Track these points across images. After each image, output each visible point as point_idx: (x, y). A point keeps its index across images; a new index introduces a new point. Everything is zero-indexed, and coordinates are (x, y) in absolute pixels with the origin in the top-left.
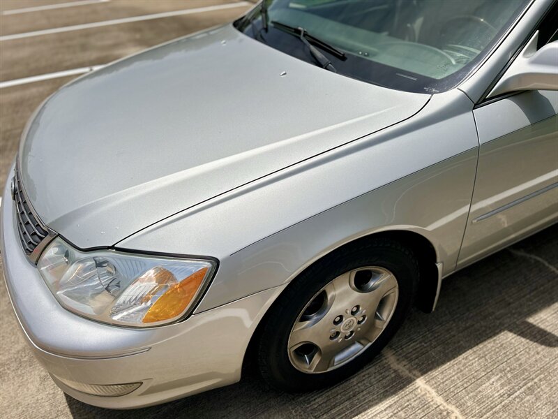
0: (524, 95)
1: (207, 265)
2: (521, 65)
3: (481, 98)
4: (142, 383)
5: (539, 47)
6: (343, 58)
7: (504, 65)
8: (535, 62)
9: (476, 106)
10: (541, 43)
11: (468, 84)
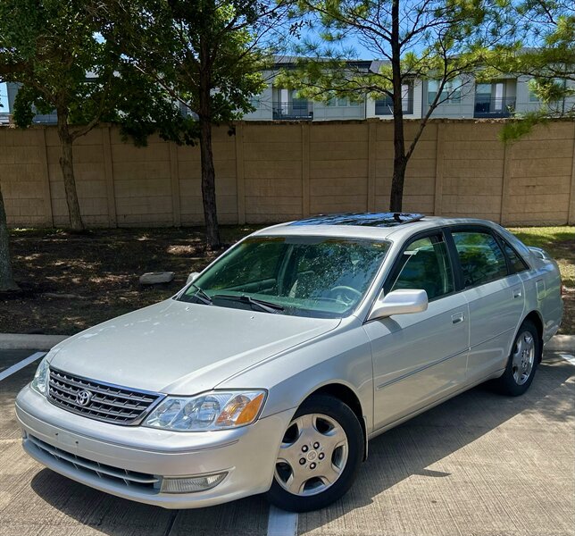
0: (384, 319)
1: (262, 392)
2: (379, 305)
3: (365, 320)
4: (227, 473)
5: (385, 295)
6: (282, 309)
7: (370, 306)
8: (385, 302)
9: (364, 323)
10: (385, 293)
11: (357, 313)
